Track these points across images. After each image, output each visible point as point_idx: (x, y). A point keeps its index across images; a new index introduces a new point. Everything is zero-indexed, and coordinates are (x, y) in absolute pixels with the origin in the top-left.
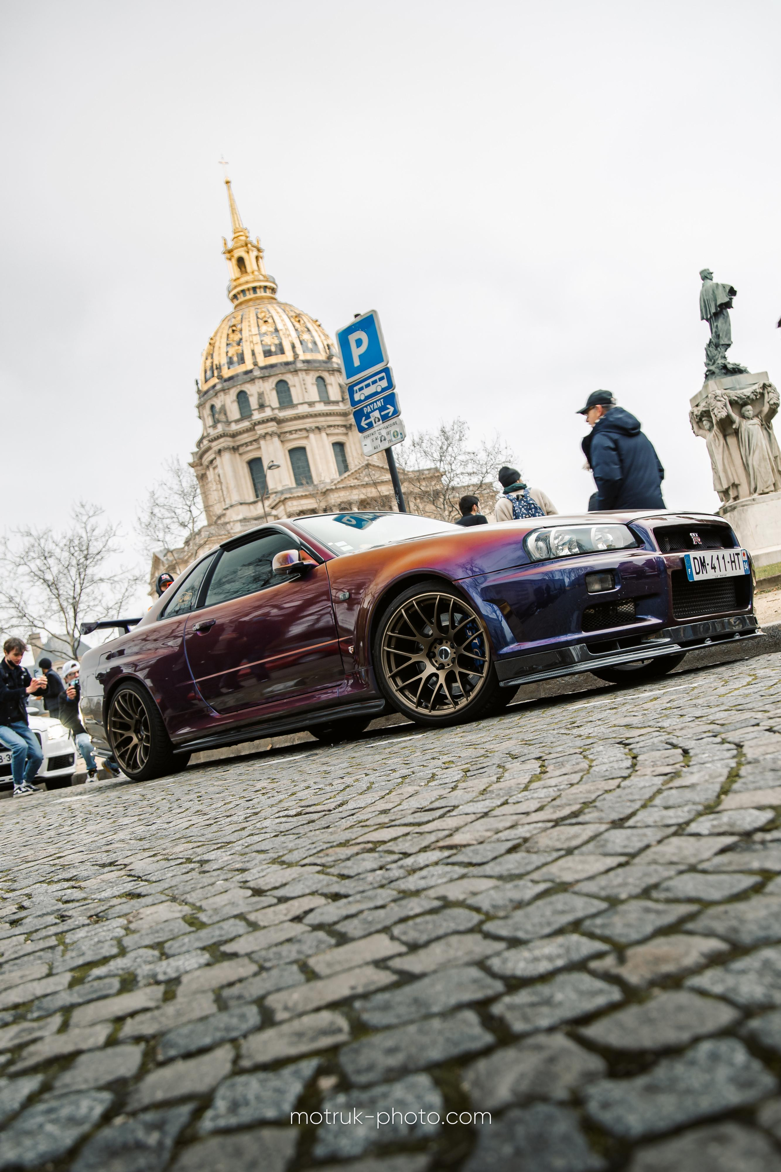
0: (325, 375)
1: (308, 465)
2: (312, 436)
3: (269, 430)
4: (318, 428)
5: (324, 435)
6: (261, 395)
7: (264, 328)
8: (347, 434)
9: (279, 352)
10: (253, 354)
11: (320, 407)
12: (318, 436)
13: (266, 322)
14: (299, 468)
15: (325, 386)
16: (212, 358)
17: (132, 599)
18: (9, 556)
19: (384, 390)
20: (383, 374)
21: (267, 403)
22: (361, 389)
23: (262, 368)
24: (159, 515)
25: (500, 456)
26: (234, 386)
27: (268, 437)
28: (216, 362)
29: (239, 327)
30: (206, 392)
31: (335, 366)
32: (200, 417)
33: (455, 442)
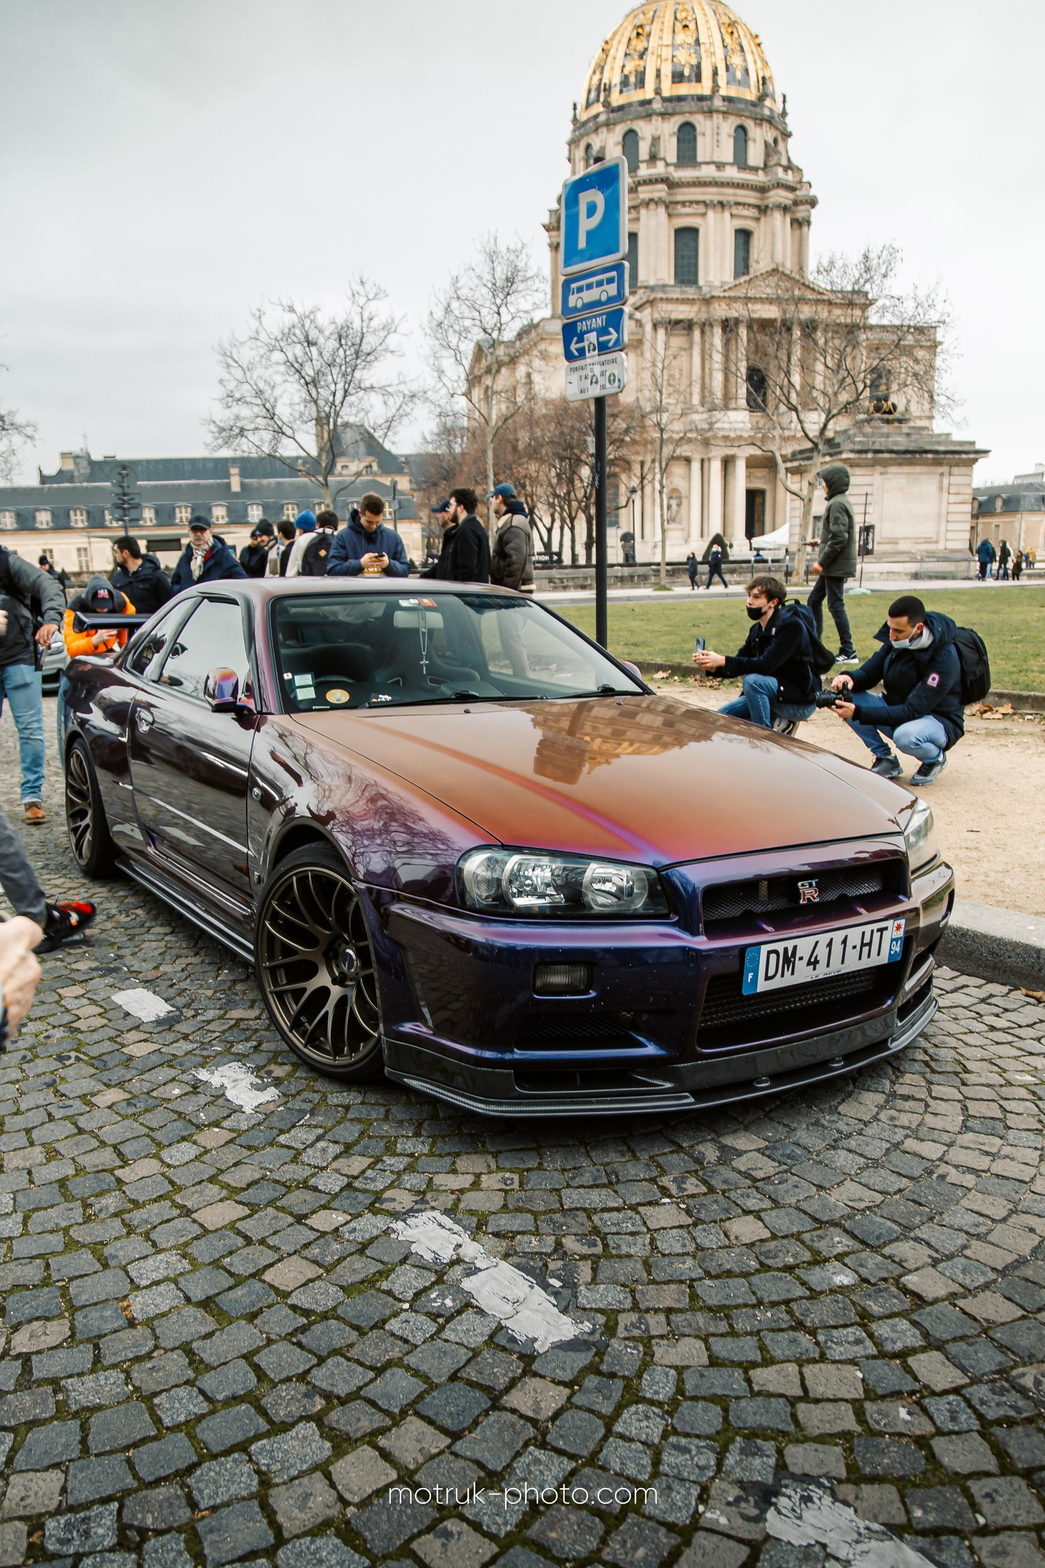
0: (750, 124)
1: (696, 257)
2: (711, 213)
3: (656, 195)
4: (722, 204)
5: (727, 214)
6: (655, 141)
7: (681, 37)
8: (758, 220)
9: (693, 78)
10: (658, 76)
11: (732, 173)
12: (719, 215)
13: (686, 26)
14: (683, 257)
15: (746, 141)
16: (602, 73)
17: (405, 420)
18: (263, 336)
19: (610, 300)
20: (614, 274)
21: (662, 155)
22: (580, 290)
23: (665, 100)
24: (457, 312)
25: (932, 312)
26: (622, 121)
27: (652, 206)
28: (605, 80)
29: (647, 29)
30: (584, 124)
31: (767, 112)
32: (569, 160)
33: (877, 278)
